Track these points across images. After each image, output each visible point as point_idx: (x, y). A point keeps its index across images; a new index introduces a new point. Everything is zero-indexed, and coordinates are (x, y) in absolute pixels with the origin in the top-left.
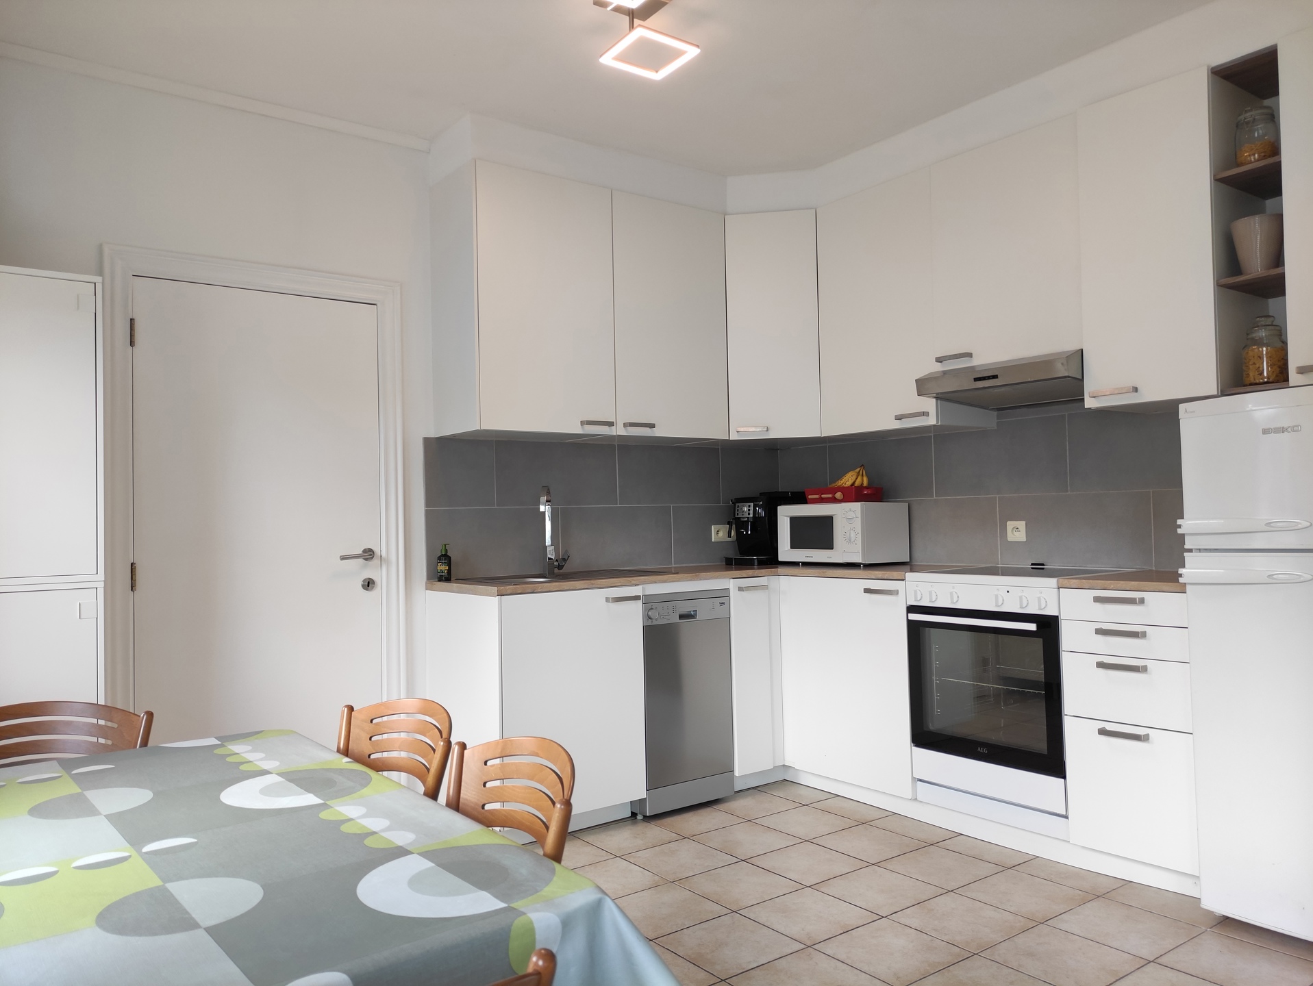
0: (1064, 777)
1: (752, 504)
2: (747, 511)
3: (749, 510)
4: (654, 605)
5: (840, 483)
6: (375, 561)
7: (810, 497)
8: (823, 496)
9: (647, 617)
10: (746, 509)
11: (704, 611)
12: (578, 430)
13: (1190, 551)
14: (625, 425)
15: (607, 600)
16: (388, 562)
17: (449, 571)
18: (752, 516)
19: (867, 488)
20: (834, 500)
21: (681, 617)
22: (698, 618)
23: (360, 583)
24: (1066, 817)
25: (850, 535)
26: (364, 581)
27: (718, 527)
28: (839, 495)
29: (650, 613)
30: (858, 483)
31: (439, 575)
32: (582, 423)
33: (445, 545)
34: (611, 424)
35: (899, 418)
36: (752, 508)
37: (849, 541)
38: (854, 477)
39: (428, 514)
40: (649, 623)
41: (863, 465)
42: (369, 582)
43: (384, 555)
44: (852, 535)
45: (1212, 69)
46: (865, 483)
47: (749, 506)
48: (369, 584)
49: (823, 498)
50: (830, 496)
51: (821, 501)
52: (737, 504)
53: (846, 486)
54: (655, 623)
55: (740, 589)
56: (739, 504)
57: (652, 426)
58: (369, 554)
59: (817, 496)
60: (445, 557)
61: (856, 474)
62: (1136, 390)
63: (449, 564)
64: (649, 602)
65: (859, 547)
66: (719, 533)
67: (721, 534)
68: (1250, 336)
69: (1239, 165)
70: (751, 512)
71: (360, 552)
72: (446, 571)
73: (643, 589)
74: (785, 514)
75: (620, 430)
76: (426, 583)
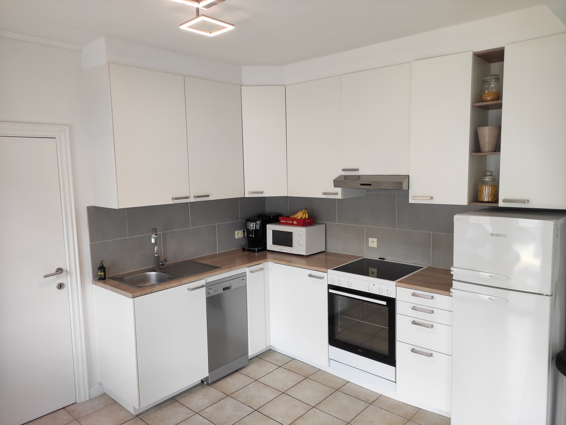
0: (395, 366)
1: (255, 223)
2: (252, 226)
3: (253, 226)
4: (211, 287)
5: (295, 216)
6: (64, 274)
7: (281, 221)
8: (288, 222)
9: (208, 293)
10: (252, 225)
11: (234, 285)
12: (171, 202)
13: (455, 280)
14: (194, 197)
15: (188, 289)
16: (71, 273)
17: (105, 275)
18: (254, 229)
19: (308, 219)
20: (292, 224)
21: (224, 289)
22: (232, 289)
23: (56, 285)
24: (395, 382)
25: (300, 242)
26: (58, 284)
27: (238, 231)
28: (295, 222)
29: (209, 291)
30: (303, 217)
31: (99, 277)
32: (173, 199)
33: (102, 261)
34: (187, 198)
35: (324, 194)
36: (254, 225)
37: (300, 245)
38: (302, 215)
39: (91, 246)
40: (209, 296)
41: (306, 209)
42: (61, 285)
43: (68, 269)
44: (301, 242)
45: (474, 53)
46: (307, 217)
47: (253, 224)
48: (61, 286)
49: (287, 223)
50: (291, 222)
51: (287, 224)
52: (247, 223)
53: (299, 218)
54: (212, 295)
55: (251, 272)
56: (249, 223)
57: (208, 196)
58: (60, 271)
59: (285, 221)
60: (102, 268)
61: (303, 213)
62: (432, 198)
63: (104, 272)
64: (208, 286)
65: (304, 248)
66: (239, 234)
67: (240, 234)
68: (482, 180)
69: (483, 101)
70: (254, 227)
71: (54, 271)
72: (103, 275)
73: (206, 280)
74: (270, 228)
75: (192, 200)
76: (92, 281)
